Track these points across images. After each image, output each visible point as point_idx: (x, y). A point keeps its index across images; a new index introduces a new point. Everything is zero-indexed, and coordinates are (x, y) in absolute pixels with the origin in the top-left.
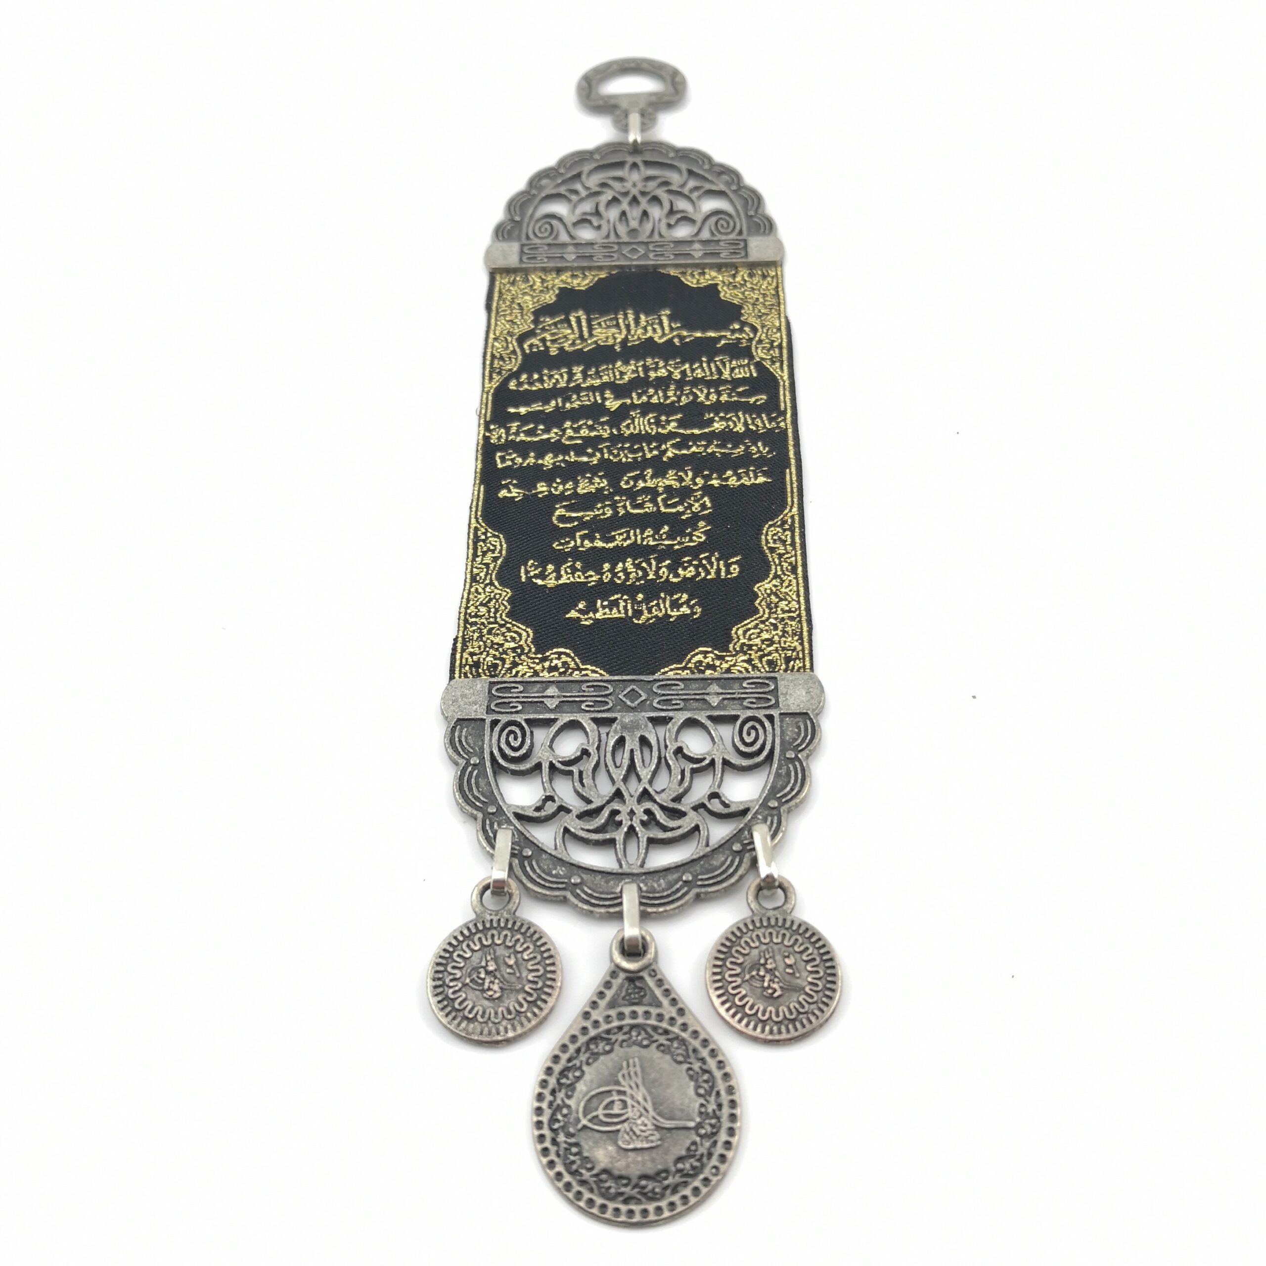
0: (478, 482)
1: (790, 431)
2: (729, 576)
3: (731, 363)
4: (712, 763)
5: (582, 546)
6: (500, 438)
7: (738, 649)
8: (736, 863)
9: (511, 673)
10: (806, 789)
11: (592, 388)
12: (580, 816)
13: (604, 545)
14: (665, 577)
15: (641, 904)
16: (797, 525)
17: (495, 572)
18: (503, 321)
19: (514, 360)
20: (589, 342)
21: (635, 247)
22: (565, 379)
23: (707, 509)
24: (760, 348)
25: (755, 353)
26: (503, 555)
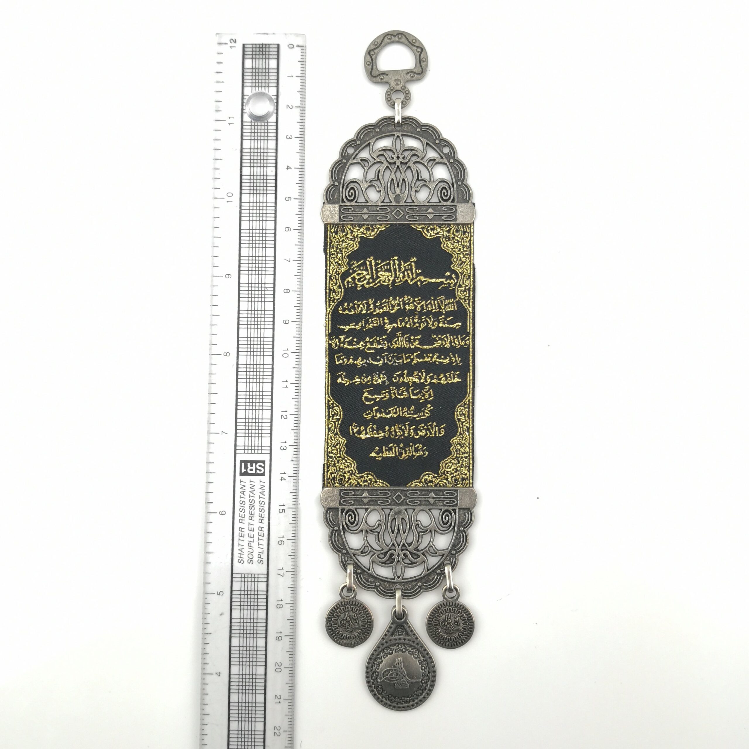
0: (327, 371)
1: (471, 345)
2: (440, 435)
3: (445, 302)
4: (431, 531)
5: (376, 416)
6: (336, 345)
7: (442, 473)
8: (438, 579)
9: (348, 483)
10: (466, 545)
11: (378, 315)
12: (378, 555)
13: (386, 416)
15: (402, 596)
17: (338, 427)
18: (334, 263)
19: (340, 293)
20: (376, 282)
21: (398, 209)
22: (365, 308)
23: (431, 397)
24: (460, 291)
25: (457, 294)
26: (342, 418)
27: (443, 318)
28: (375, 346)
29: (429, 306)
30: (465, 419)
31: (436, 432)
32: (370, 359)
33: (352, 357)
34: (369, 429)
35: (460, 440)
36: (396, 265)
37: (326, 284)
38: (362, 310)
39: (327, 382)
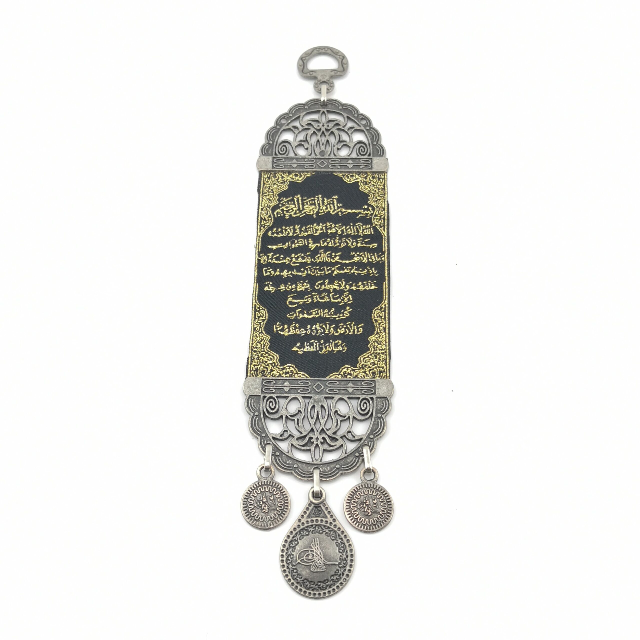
0: (255, 282)
1: (386, 262)
2: (358, 333)
3: (363, 227)
4: (349, 417)
5: (299, 316)
6: (264, 261)
7: (361, 366)
8: (356, 461)
9: (270, 374)
10: (384, 431)
11: (303, 237)
12: (297, 439)
13: (308, 316)
14: (332, 332)
15: (320, 477)
16: (387, 309)
17: (263, 327)
18: (265, 199)
19: (270, 220)
20: (303, 212)
21: (323, 161)
22: (292, 232)
23: (350, 301)
24: (376, 219)
25: (373, 222)
26: (267, 319)
27: (361, 240)
28: (300, 260)
29: (349, 230)
30: (382, 321)
31: (354, 330)
32: (295, 270)
33: (278, 270)
34: (292, 327)
35: (377, 338)
36: (320, 201)
37: (258, 214)
38: (289, 233)
39: (255, 290)
